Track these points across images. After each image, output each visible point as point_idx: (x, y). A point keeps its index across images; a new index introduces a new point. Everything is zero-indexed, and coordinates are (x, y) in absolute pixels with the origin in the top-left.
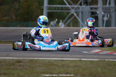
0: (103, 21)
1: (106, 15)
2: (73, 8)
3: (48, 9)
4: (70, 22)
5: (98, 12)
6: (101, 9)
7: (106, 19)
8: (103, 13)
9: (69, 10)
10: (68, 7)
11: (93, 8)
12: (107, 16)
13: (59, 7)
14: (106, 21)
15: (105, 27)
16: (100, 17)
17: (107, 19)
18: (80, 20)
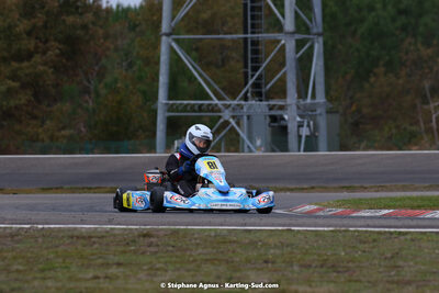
0: (300, 137)
1: (306, 124)
2: (227, 107)
3: (169, 111)
4: (221, 140)
5: (286, 117)
6: (294, 108)
7: (305, 132)
8: (298, 119)
9: (220, 111)
10: (216, 105)
11: (274, 105)
12: (309, 126)
13: (194, 105)
14: (307, 137)
15: (305, 151)
16: (292, 128)
17: (308, 133)
18: (243, 135)
